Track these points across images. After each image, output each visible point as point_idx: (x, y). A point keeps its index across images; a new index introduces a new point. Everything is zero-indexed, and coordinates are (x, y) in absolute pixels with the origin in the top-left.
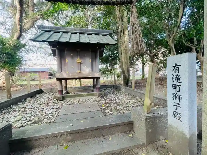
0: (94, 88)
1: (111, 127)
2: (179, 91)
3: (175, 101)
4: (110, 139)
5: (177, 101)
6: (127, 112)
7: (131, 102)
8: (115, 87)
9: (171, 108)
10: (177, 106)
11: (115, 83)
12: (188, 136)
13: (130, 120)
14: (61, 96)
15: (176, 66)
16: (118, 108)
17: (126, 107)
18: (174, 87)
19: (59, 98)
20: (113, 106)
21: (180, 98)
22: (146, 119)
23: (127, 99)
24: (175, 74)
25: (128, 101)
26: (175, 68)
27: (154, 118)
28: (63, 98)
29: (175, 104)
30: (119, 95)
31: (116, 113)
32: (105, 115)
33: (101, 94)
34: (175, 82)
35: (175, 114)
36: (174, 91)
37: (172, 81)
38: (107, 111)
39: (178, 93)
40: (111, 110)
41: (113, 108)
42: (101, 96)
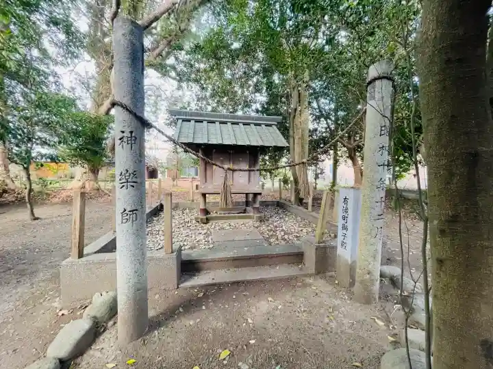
0: (247, 206)
1: (278, 256)
2: (346, 222)
3: (344, 231)
4: (278, 268)
6: (298, 242)
7: (305, 231)
8: (280, 206)
9: (340, 238)
10: (345, 235)
11: (281, 198)
12: (350, 262)
13: (300, 250)
14: (205, 217)
15: (346, 198)
16: (286, 237)
17: (297, 237)
18: (344, 218)
19: (202, 219)
20: (280, 234)
21: (347, 229)
22: (316, 249)
23: (299, 227)
24: (345, 206)
25: (300, 229)
27: (325, 248)
28: (208, 221)
29: (343, 234)
30: (287, 219)
31: (283, 242)
32: (270, 245)
33: (260, 217)
34: (345, 214)
35: (342, 244)
36: (343, 222)
37: (342, 212)
38: (272, 240)
39: (346, 225)
40: (277, 239)
41: (280, 236)
42: (261, 220)
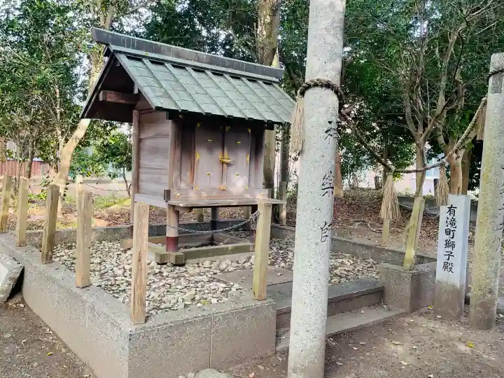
2: (453, 238)
3: (447, 249)
5: (450, 249)
9: (441, 259)
10: (449, 255)
15: (451, 207)
18: (448, 232)
21: (453, 246)
24: (450, 217)
26: (450, 210)
29: (447, 253)
34: (449, 227)
35: (446, 266)
36: (448, 237)
37: (445, 224)
39: (452, 240)
